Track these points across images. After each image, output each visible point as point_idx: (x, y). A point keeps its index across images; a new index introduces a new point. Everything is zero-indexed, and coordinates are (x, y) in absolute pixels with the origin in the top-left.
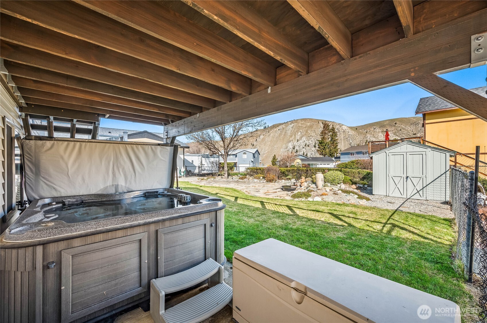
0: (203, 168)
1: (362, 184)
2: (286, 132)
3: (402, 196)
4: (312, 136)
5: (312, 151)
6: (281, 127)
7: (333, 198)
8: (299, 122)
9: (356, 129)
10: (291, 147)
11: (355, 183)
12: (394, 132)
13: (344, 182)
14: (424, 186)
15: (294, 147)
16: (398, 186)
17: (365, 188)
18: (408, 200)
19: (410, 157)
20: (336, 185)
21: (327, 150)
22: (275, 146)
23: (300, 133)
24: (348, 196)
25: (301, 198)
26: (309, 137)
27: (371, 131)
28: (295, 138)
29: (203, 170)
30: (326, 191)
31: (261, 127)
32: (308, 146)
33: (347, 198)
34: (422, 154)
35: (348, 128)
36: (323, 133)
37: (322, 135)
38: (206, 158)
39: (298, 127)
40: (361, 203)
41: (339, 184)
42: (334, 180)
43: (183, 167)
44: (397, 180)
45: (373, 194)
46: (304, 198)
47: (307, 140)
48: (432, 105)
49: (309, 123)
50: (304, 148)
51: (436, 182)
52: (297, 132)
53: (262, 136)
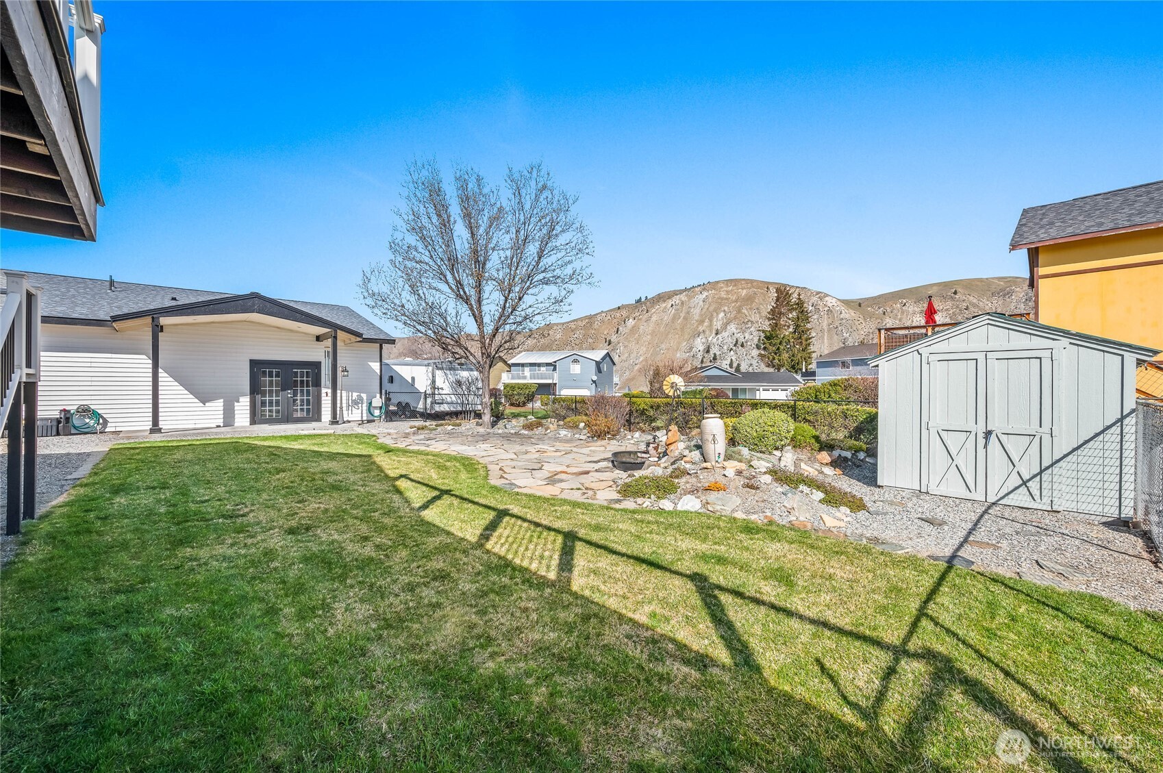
0: (437, 397)
1: (850, 449)
2: (688, 313)
3: (969, 496)
4: (752, 322)
5: (752, 357)
6: (676, 299)
7: (739, 501)
8: (722, 288)
9: (860, 305)
10: (701, 348)
11: (828, 447)
12: (951, 312)
13: (796, 444)
14: (1045, 464)
15: (709, 347)
16: (960, 461)
17: (858, 463)
18: (990, 511)
19: (997, 368)
20: (770, 453)
21: (785, 356)
22: (663, 346)
23: (722, 315)
24: (790, 495)
25: (644, 496)
26: (744, 324)
27: (895, 312)
28: (711, 325)
29: (438, 403)
30: (724, 475)
31: (579, 285)
32: (742, 345)
33: (785, 504)
34: (1040, 358)
35: (839, 303)
36: (775, 314)
37: (773, 319)
38: (448, 372)
39: (720, 301)
40: (830, 522)
41: (777, 449)
42: (761, 438)
43: (378, 395)
44: (953, 441)
45: (879, 483)
46: (652, 496)
47: (738, 331)
48: (1057, 224)
49: (745, 291)
50: (731, 349)
51: (1086, 450)
52: (717, 311)
53: (631, 320)
